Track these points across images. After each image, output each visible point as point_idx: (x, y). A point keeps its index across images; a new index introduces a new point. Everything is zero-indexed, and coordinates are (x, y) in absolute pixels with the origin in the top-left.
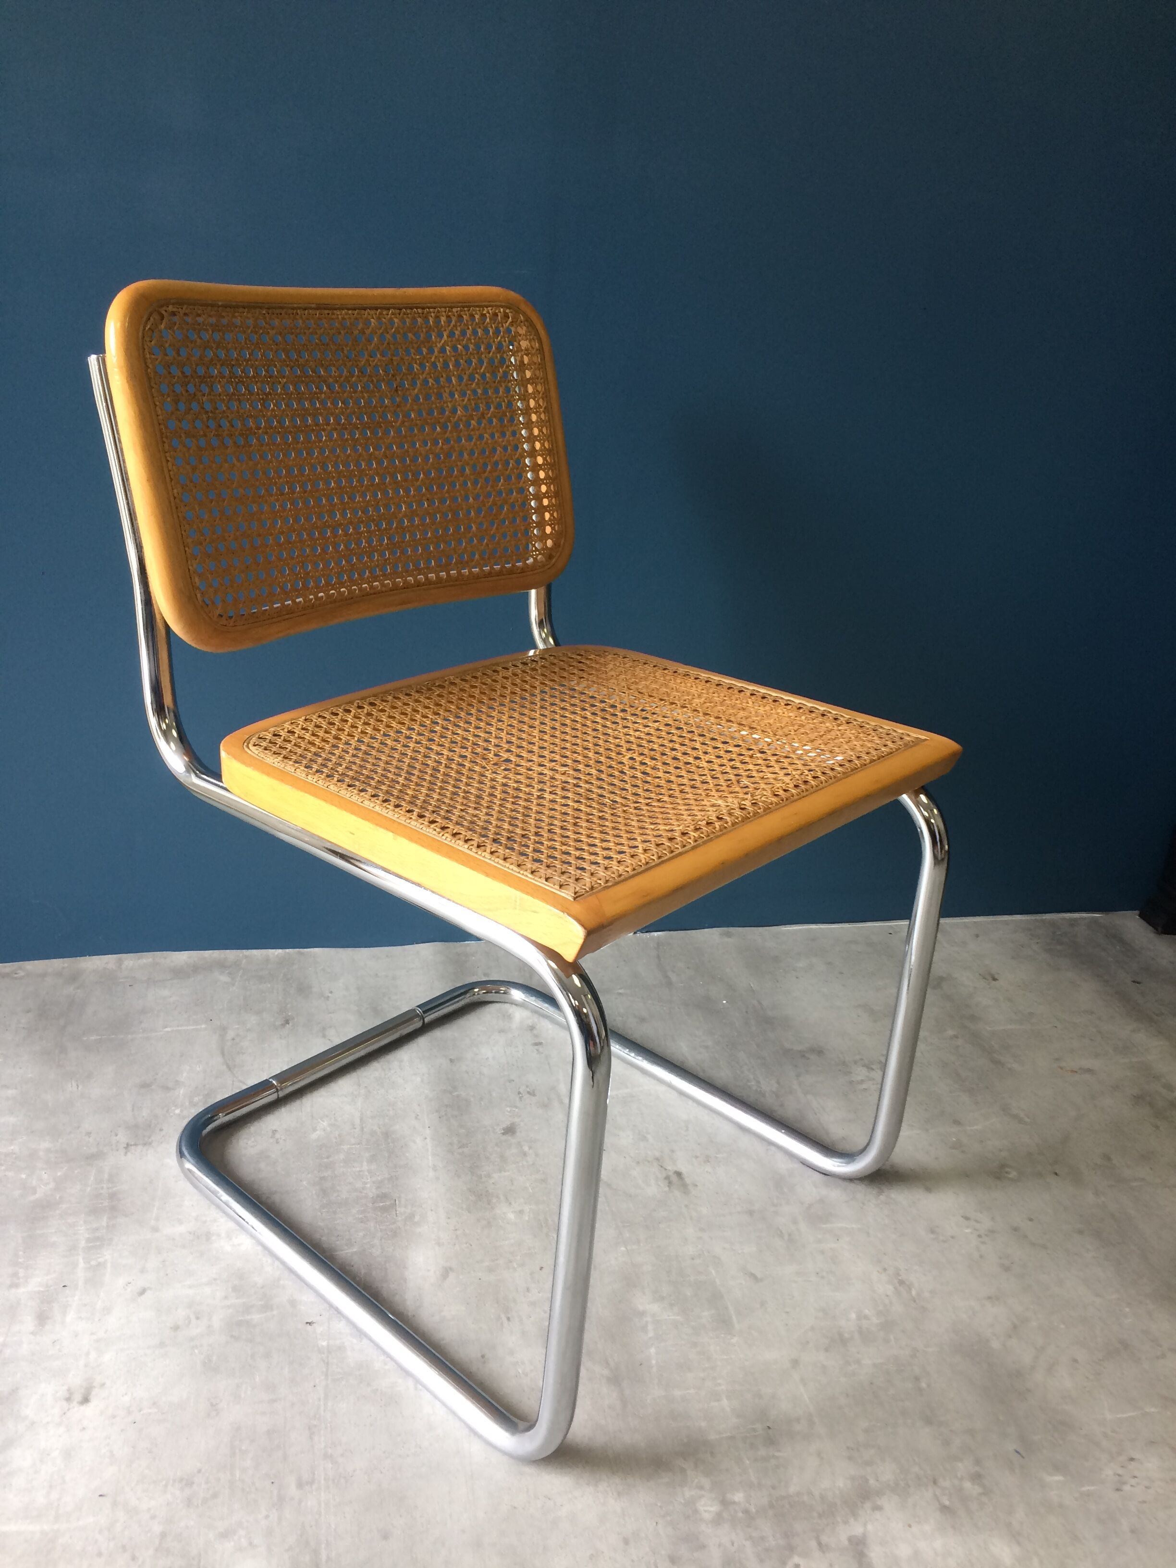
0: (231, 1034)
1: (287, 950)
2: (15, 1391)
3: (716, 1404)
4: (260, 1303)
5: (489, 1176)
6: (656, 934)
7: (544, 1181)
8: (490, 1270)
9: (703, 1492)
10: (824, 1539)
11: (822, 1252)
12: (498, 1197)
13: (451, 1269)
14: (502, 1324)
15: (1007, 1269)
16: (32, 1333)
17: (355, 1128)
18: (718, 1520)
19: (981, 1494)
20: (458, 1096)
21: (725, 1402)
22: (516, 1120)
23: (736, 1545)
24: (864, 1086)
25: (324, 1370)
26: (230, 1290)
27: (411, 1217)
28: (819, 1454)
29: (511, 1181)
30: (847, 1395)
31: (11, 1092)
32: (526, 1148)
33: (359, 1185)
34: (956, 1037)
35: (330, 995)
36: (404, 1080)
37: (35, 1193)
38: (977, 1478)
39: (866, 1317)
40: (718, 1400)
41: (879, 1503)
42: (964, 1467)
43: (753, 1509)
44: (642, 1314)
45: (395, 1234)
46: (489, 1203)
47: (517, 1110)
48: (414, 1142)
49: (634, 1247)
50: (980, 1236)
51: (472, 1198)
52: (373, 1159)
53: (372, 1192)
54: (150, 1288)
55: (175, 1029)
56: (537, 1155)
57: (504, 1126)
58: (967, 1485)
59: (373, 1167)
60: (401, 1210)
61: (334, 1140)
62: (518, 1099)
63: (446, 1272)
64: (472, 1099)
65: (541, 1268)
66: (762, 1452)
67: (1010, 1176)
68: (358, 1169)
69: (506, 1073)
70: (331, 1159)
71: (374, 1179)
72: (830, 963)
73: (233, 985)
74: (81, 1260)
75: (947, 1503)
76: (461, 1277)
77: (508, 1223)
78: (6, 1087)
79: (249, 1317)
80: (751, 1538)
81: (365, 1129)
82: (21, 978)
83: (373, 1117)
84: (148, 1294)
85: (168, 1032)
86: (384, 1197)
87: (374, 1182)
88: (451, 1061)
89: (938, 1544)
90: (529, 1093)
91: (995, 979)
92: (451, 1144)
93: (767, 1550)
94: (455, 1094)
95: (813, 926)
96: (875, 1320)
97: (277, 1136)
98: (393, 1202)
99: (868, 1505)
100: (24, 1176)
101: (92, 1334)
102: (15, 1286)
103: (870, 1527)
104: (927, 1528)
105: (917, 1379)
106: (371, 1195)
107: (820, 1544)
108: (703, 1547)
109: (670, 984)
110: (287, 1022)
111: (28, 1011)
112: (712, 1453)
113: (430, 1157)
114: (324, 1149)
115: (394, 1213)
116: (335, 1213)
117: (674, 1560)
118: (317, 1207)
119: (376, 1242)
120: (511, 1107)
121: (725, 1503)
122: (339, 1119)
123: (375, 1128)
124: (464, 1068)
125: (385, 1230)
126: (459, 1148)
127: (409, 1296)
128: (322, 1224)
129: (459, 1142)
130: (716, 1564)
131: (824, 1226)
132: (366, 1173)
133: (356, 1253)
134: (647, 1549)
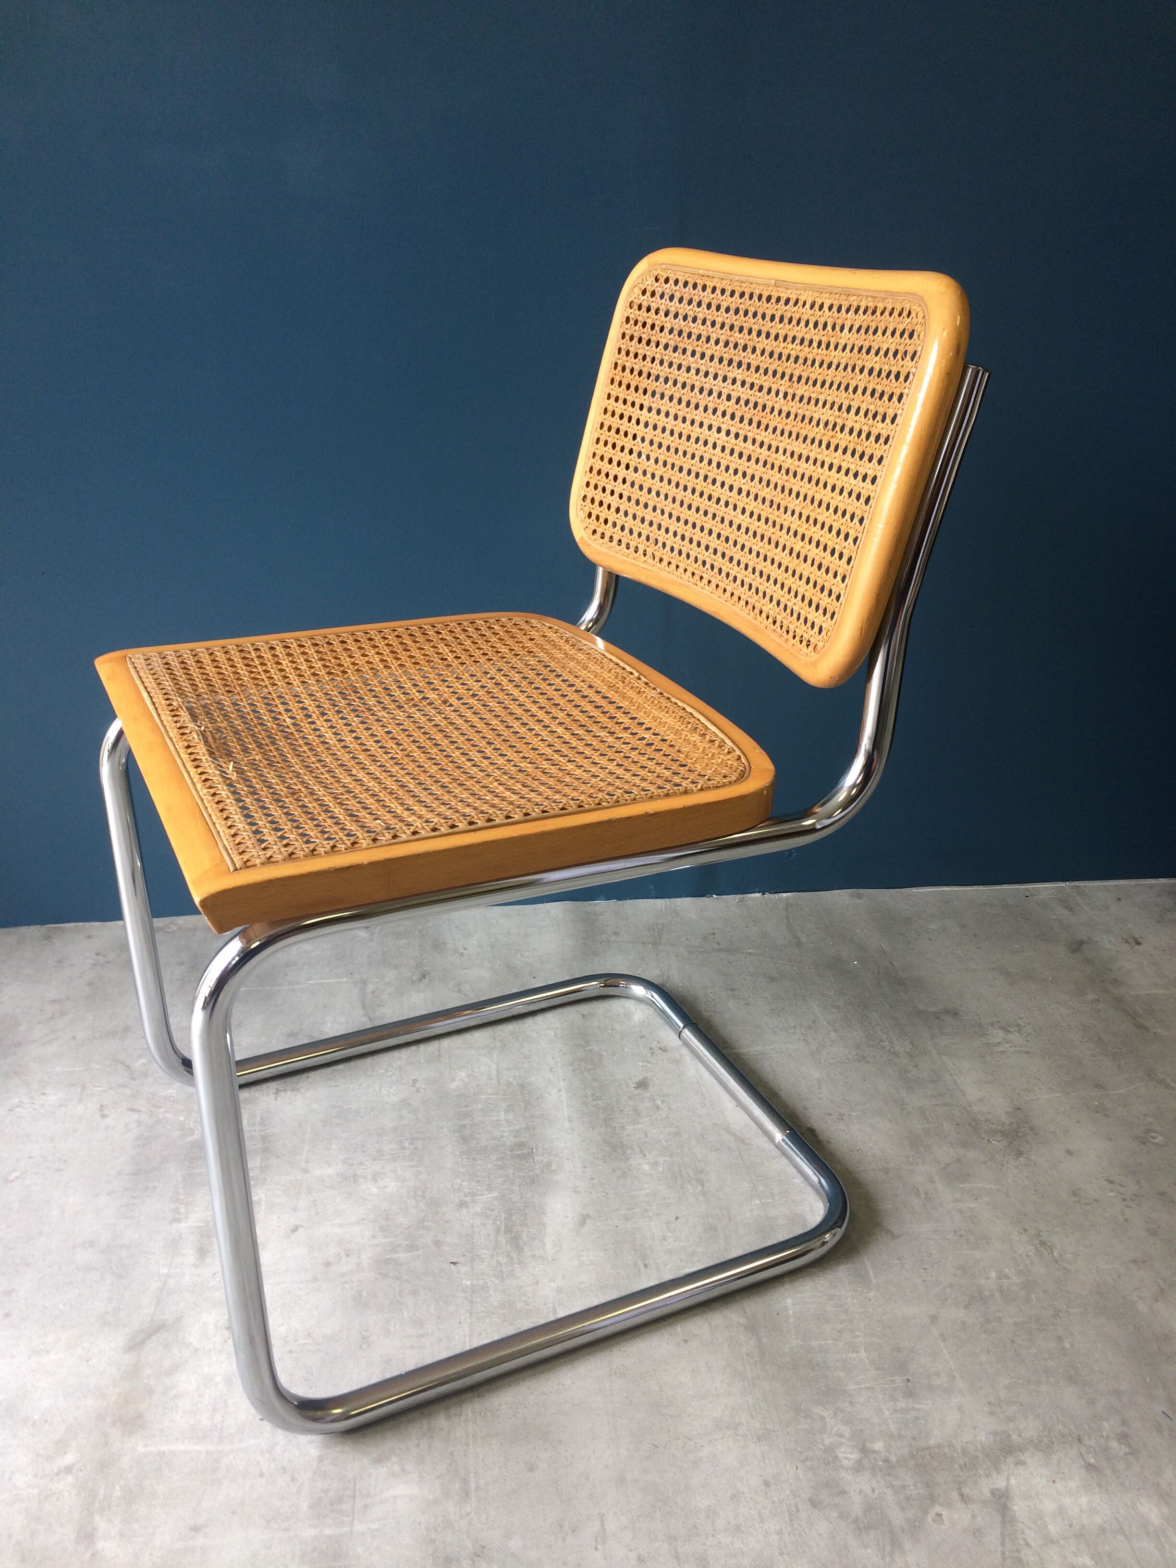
0: (370, 987)
2: (179, 1319)
3: (854, 1355)
4: (407, 1243)
5: (623, 1128)
6: (784, 895)
7: (677, 1134)
8: (626, 1218)
9: (843, 1440)
10: (966, 1490)
11: (960, 1211)
12: (632, 1148)
13: (588, 1216)
14: (639, 1270)
15: (1154, 1233)
16: (194, 1265)
17: (492, 1079)
18: (858, 1468)
19: (1126, 1454)
20: (591, 1051)
21: (863, 1354)
22: (649, 1074)
23: (877, 1492)
24: (1001, 1049)
25: (469, 1308)
26: (377, 1229)
27: (549, 1165)
28: (959, 1408)
29: (645, 1133)
30: (988, 1352)
32: (659, 1103)
33: (497, 1133)
34: (1098, 1000)
35: (464, 951)
36: (537, 1033)
37: (193, 1134)
38: (1123, 1438)
39: (1006, 1277)
40: (857, 1352)
41: (1022, 1458)
42: (1109, 1427)
43: (893, 1459)
45: (533, 1181)
46: (624, 1153)
47: (649, 1065)
48: (550, 1094)
50: (1124, 1200)
51: (608, 1149)
52: (510, 1109)
53: (510, 1140)
54: (302, 1226)
55: (318, 981)
56: (670, 1109)
57: (637, 1080)
58: (1114, 1444)
59: (511, 1116)
60: (538, 1158)
61: (472, 1090)
62: (649, 1054)
63: (584, 1219)
64: (605, 1053)
65: (677, 1218)
66: (902, 1404)
67: (1156, 1141)
68: (496, 1118)
70: (470, 1108)
71: (511, 1128)
72: (964, 926)
73: (372, 940)
75: (1092, 1461)
76: (598, 1224)
77: (643, 1174)
79: (394, 1256)
80: (891, 1486)
81: (502, 1081)
82: (174, 932)
83: (509, 1070)
84: (301, 1230)
85: (311, 984)
86: (521, 1145)
87: (511, 1131)
88: (583, 1015)
89: (1084, 1500)
90: (660, 1048)
91: (1139, 943)
92: (585, 1096)
93: (908, 1499)
94: (588, 1048)
95: (946, 889)
96: (1016, 1280)
97: (418, 1085)
98: (530, 1150)
99: (1010, 1460)
100: (182, 1118)
102: (178, 1221)
103: (1013, 1481)
104: (1072, 1484)
105: (1060, 1338)
106: (509, 1143)
107: (962, 1495)
108: (843, 1493)
109: (799, 944)
110: (424, 977)
111: (182, 964)
112: (851, 1403)
113: (565, 1109)
114: (462, 1098)
115: (532, 1161)
116: (475, 1159)
117: (814, 1503)
118: (458, 1153)
119: (516, 1188)
120: (643, 1062)
121: (865, 1451)
122: (476, 1070)
123: (511, 1079)
124: (596, 1023)
125: (524, 1177)
126: (594, 1100)
127: (548, 1240)
128: (463, 1170)
129: (593, 1095)
130: (857, 1510)
131: (961, 1185)
132: (504, 1123)
133: (496, 1198)
134: (788, 1492)
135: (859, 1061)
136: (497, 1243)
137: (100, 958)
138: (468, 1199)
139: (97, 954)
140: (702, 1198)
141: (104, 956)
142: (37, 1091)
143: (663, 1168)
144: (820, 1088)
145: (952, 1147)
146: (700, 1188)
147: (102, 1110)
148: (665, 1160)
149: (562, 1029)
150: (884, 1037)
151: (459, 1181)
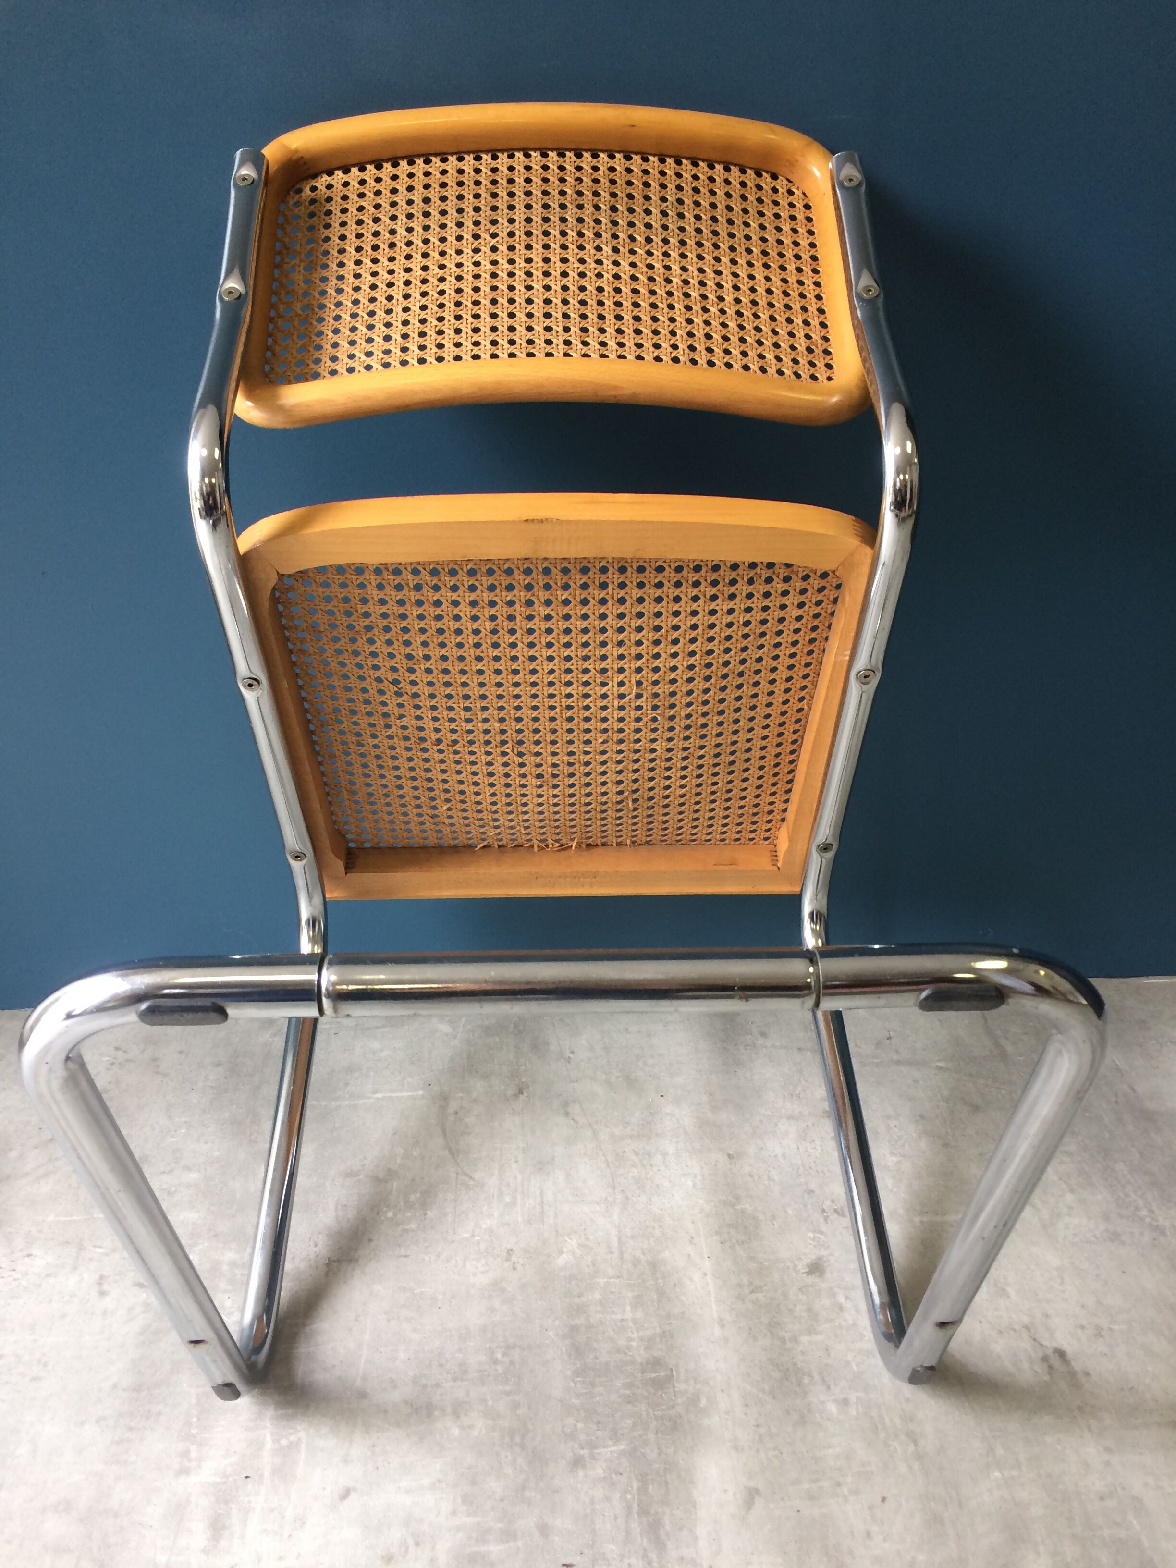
0: (453, 1106)
4: (500, 1525)
5: (795, 1339)
8: (811, 1498)
12: (810, 1376)
13: (757, 1492)
16: (205, 1551)
17: (612, 1253)
20: (743, 1211)
22: (823, 1253)
26: (459, 1500)
27: (694, 1400)
29: (827, 1350)
31: (193, 1176)
32: (841, 1299)
33: (622, 1342)
35: (571, 1055)
36: (670, 1182)
45: (675, 1426)
46: (799, 1383)
47: (823, 1237)
48: (691, 1279)
49: (1015, 1473)
51: (777, 1375)
52: (638, 1302)
53: (640, 1354)
54: (355, 1489)
55: (387, 1095)
57: (808, 1261)
59: (639, 1315)
60: (680, 1386)
61: (587, 1270)
62: (822, 1220)
63: (751, 1496)
64: (761, 1217)
65: (884, 1500)
68: (619, 1317)
69: (803, 1180)
70: (584, 1299)
71: (641, 1334)
74: (268, 1438)
76: (771, 1506)
77: (829, 1419)
78: (188, 1168)
79: (483, 1549)
81: (625, 1256)
83: (634, 1238)
84: (353, 1496)
85: (378, 1099)
86: (656, 1363)
87: (641, 1339)
88: (729, 1156)
90: (836, 1211)
92: (739, 1285)
94: (739, 1207)
97: (514, 1258)
98: (668, 1373)
101: (280, 1559)
102: (184, 1471)
106: (639, 1360)
109: (1004, 1056)
110: (521, 1092)
111: (218, 1065)
113: (714, 1306)
114: (573, 1283)
115: (671, 1390)
116: (593, 1385)
118: (569, 1373)
119: (651, 1436)
120: (814, 1231)
122: (591, 1237)
123: (638, 1254)
124: (747, 1169)
125: (662, 1417)
126: (752, 1292)
127: (702, 1531)
128: (576, 1402)
129: (751, 1283)
132: (631, 1324)
133: (623, 1453)
135: (1112, 1241)
136: (628, 1532)
137: (120, 1054)
138: (585, 1452)
139: (117, 1049)
140: (916, 1466)
141: (125, 1052)
142: (21, 1250)
143: (857, 1411)
144: (1062, 1283)
146: (912, 1448)
147: (100, 1284)
148: (858, 1397)
149: (703, 1176)
150: (1140, 1203)
151: (570, 1421)
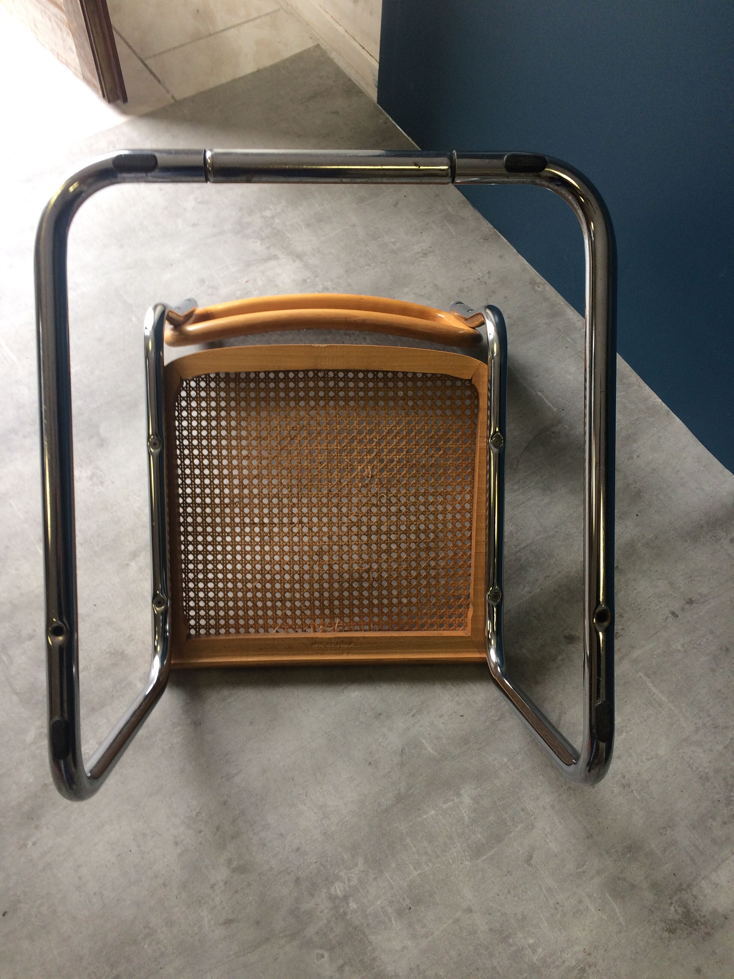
0: (557, 428)
1: (664, 404)
3: (412, 868)
9: (347, 882)
10: (347, 968)
11: (580, 901)
18: (332, 898)
21: (416, 873)
23: (321, 914)
28: (405, 948)
30: (460, 955)
32: (559, 658)
39: (534, 952)
40: (415, 869)
43: (348, 917)
44: (458, 795)
48: (524, 588)
49: (511, 767)
55: (543, 397)
65: (462, 716)
66: (390, 910)
69: (627, 609)
80: (329, 922)
81: (519, 554)
83: (532, 552)
85: (538, 395)
92: (535, 610)
93: (325, 934)
96: (535, 959)
107: (342, 966)
108: (312, 895)
112: (375, 879)
113: (513, 605)
117: (297, 881)
121: (346, 898)
122: (519, 534)
123: (525, 558)
126: (535, 617)
129: (539, 614)
130: (306, 906)
131: (608, 895)
134: (298, 864)
135: (700, 778)
140: (488, 724)
145: (646, 878)
146: (496, 719)
